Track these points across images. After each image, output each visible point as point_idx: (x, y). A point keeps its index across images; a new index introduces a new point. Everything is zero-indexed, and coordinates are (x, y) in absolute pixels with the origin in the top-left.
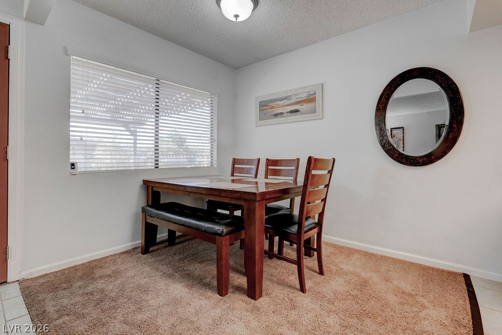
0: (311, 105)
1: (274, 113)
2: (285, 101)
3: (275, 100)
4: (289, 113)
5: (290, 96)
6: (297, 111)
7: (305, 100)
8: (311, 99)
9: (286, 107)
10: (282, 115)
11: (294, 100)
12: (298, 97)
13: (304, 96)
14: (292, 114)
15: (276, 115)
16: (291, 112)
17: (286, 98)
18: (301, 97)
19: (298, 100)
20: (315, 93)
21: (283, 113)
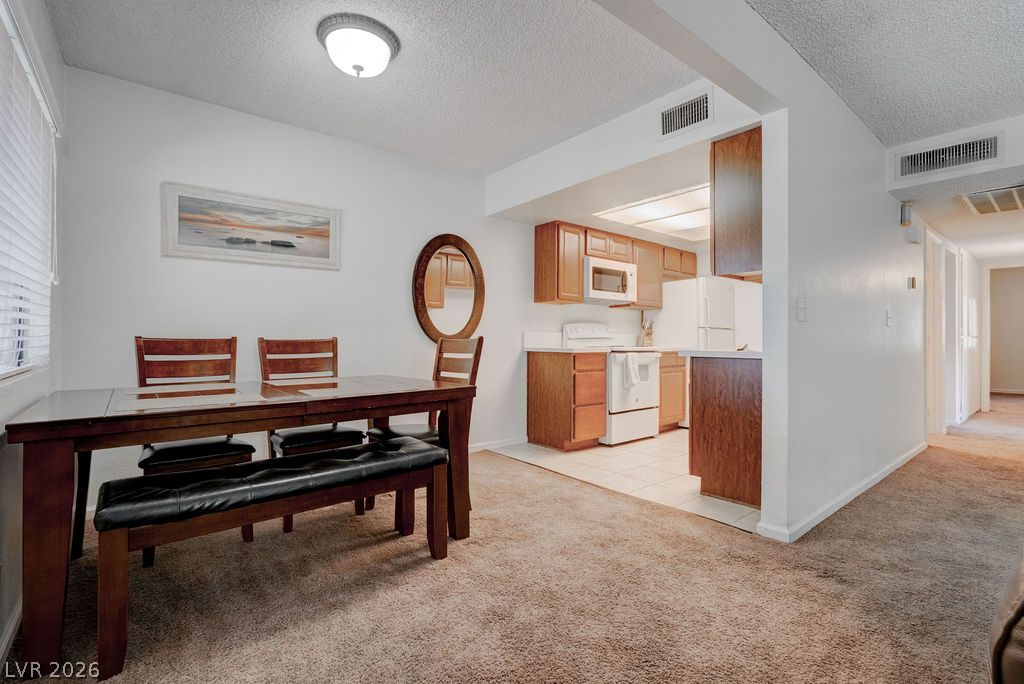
0: (318, 242)
1: (227, 236)
2: (260, 217)
3: (232, 208)
4: (270, 247)
5: (275, 212)
6: (288, 245)
7: (307, 229)
8: (320, 232)
9: (263, 232)
10: (251, 246)
11: (282, 222)
12: (290, 218)
13: (305, 221)
14: (278, 249)
15: (233, 242)
16: (274, 244)
17: (262, 212)
18: (299, 221)
19: (291, 225)
20: (328, 223)
21: (254, 242)
